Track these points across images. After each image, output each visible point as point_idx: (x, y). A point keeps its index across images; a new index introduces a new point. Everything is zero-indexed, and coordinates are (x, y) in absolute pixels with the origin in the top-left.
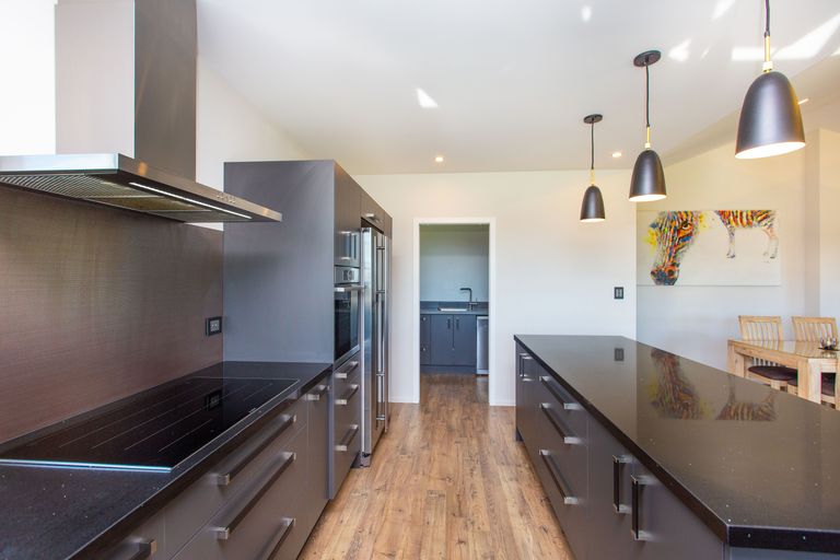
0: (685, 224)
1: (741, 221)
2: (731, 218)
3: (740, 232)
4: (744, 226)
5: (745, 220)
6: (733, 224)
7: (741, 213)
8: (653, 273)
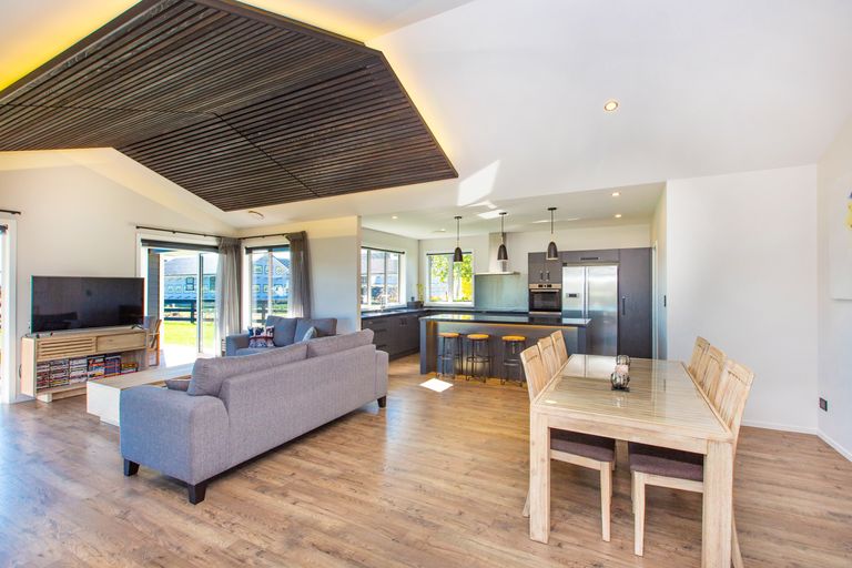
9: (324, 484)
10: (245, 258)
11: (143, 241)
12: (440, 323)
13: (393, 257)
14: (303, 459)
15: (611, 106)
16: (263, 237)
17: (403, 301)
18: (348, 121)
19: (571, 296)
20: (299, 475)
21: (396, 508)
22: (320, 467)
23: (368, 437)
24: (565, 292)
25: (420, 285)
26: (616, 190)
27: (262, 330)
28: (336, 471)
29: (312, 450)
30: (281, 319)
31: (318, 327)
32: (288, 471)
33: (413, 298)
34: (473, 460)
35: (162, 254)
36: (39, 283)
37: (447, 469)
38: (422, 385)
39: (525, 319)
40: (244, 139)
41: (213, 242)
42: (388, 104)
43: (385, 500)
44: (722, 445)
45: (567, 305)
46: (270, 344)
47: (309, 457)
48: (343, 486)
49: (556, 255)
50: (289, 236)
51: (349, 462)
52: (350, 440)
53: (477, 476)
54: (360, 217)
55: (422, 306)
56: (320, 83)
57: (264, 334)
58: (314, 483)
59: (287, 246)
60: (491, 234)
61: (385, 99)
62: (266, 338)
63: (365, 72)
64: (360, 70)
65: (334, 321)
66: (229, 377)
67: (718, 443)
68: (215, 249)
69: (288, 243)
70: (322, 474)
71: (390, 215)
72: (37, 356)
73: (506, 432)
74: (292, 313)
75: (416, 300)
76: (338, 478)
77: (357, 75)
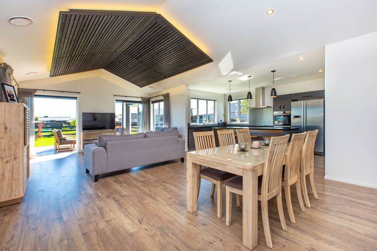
10: (152, 105)
11: (116, 100)
16: (156, 96)
18: (162, 44)
19: (296, 117)
24: (292, 115)
25: (224, 115)
33: (221, 121)
35: (130, 106)
36: (85, 115)
41: (140, 100)
42: (171, 35)
44: (248, 172)
50: (163, 96)
54: (186, 85)
55: (225, 124)
56: (146, 32)
61: (169, 33)
63: (158, 24)
64: (156, 23)
66: (109, 141)
67: (246, 170)
68: (140, 102)
69: (163, 98)
72: (83, 138)
75: (223, 121)
77: (156, 25)
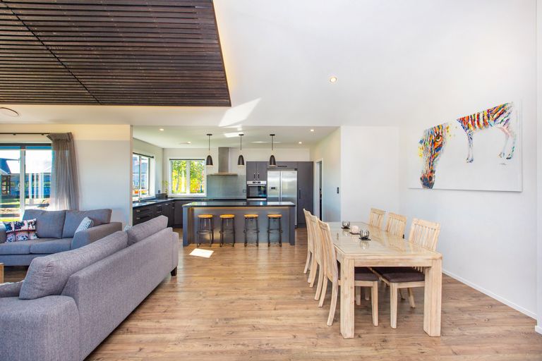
0: (438, 136)
1: (478, 124)
2: (470, 122)
3: (478, 134)
4: (480, 128)
5: (481, 122)
6: (472, 128)
7: (478, 116)
8: (421, 179)
9: (179, 349)
12: (195, 208)
13: (145, 161)
14: (139, 333)
15: (333, 80)
16: (14, 134)
17: (153, 194)
19: (272, 188)
20: (148, 349)
21: (251, 348)
22: (161, 336)
23: (183, 301)
24: (269, 187)
25: (164, 182)
26: (314, 128)
27: (22, 224)
28: (180, 335)
29: (141, 324)
30: (44, 212)
31: (94, 217)
32: (135, 348)
33: (159, 191)
34: (271, 299)
37: (260, 309)
38: (191, 254)
39: (245, 203)
40: (30, 34)
43: (238, 344)
45: (270, 194)
46: (32, 237)
47: (143, 330)
48: (196, 345)
49: (275, 164)
50: (50, 136)
51: (185, 324)
52: (169, 307)
53: (281, 309)
54: (132, 126)
55: (167, 197)
57: (25, 227)
58: (168, 350)
59: (50, 144)
60: (220, 148)
62: (29, 231)
63: (193, 10)
65: (109, 211)
67: (436, 259)
69: (50, 142)
70: (169, 341)
71: (158, 127)
73: (274, 276)
74: (56, 206)
75: (161, 193)
76: (186, 339)
77: (185, 10)
